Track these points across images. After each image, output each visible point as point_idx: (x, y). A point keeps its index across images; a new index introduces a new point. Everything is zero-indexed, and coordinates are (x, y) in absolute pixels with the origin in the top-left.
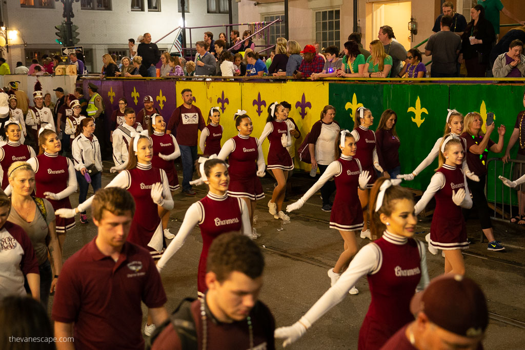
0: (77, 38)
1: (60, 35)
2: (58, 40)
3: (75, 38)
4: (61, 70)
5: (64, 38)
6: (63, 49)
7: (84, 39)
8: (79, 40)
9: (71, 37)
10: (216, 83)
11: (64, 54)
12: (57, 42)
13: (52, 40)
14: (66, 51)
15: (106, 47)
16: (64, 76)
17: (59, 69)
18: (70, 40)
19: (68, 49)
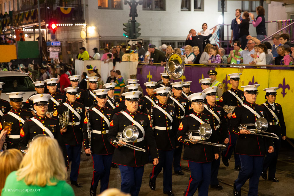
0: (139, 32)
1: (126, 30)
2: (125, 34)
3: (137, 32)
4: (127, 57)
5: (129, 33)
6: (128, 41)
7: (144, 33)
8: (140, 34)
9: (135, 31)
10: (248, 69)
11: (129, 45)
12: (124, 35)
13: (121, 34)
14: (131, 43)
15: (160, 39)
16: (128, 62)
17: (125, 57)
18: (134, 34)
19: (132, 41)
